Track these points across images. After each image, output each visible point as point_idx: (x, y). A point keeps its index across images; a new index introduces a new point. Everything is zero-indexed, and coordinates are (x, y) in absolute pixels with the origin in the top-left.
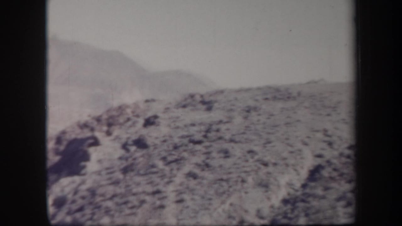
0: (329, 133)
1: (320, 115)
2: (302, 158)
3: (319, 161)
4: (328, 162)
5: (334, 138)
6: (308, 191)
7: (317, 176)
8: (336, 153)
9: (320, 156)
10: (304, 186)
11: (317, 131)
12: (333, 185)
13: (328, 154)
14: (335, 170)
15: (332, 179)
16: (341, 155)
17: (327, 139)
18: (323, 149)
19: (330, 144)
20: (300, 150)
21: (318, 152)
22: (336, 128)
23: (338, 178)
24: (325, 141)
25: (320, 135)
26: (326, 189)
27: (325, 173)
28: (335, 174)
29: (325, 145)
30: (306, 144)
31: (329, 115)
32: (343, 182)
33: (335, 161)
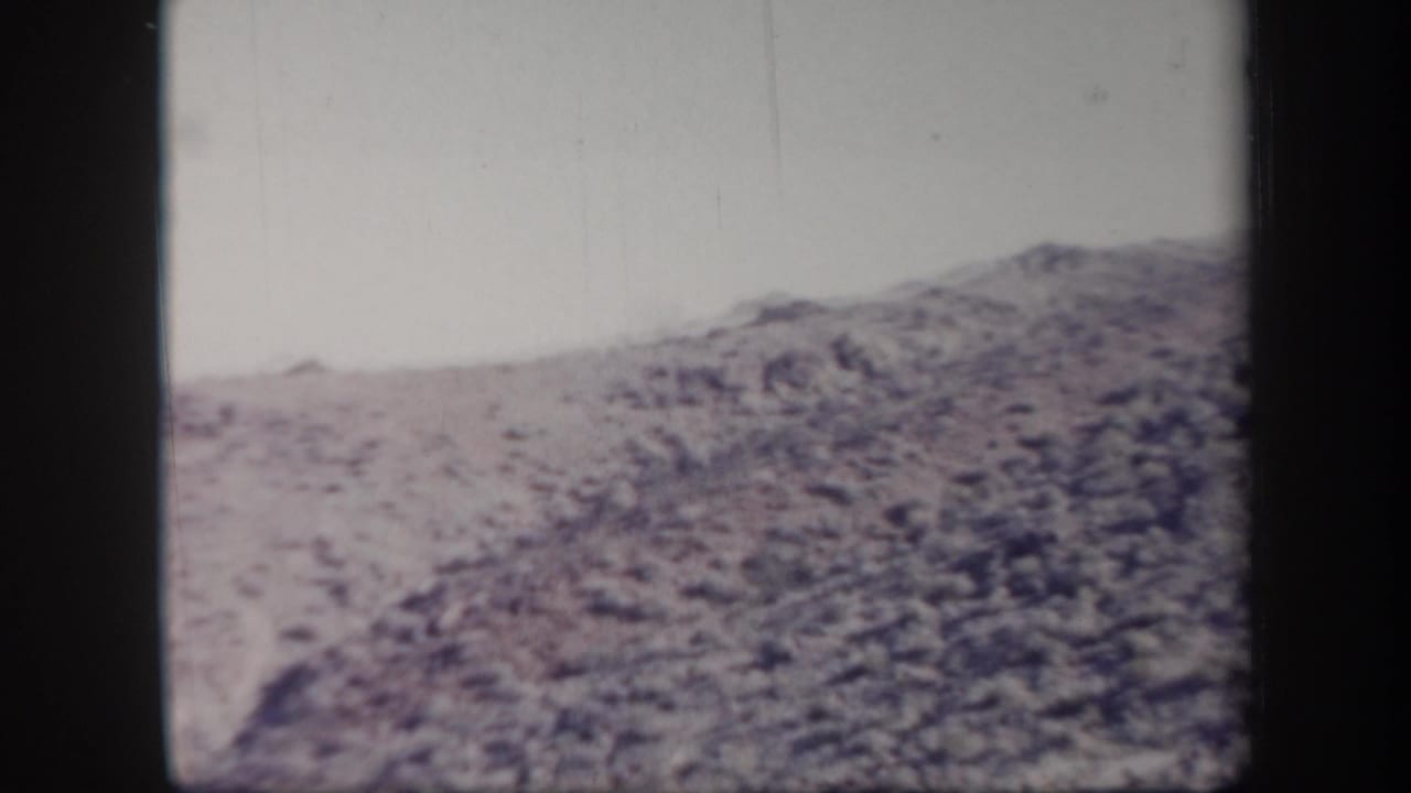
0: (338, 551)
1: (303, 487)
2: (237, 642)
3: (298, 653)
4: (333, 656)
5: (350, 572)
6: (257, 757)
7: (291, 704)
8: (359, 624)
9: (300, 635)
10: (244, 741)
11: (295, 546)
12: (353, 736)
13: (333, 627)
14: (356, 682)
15: (346, 715)
16: (379, 629)
17: (326, 573)
18: (311, 610)
19: (339, 592)
20: (230, 616)
21: (297, 620)
22: (362, 537)
23: (367, 712)
24: (320, 583)
25: (302, 561)
26: (326, 750)
27: (321, 694)
28: (355, 698)
29: (319, 596)
30: (250, 592)
31: (333, 489)
32: (385, 727)
33: (357, 652)
